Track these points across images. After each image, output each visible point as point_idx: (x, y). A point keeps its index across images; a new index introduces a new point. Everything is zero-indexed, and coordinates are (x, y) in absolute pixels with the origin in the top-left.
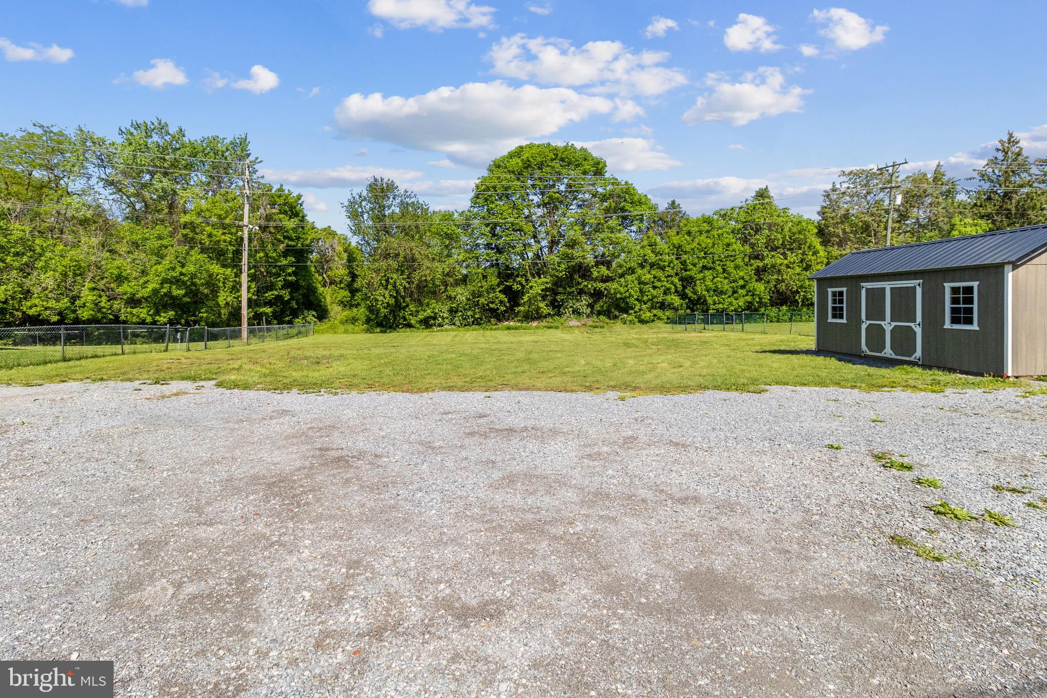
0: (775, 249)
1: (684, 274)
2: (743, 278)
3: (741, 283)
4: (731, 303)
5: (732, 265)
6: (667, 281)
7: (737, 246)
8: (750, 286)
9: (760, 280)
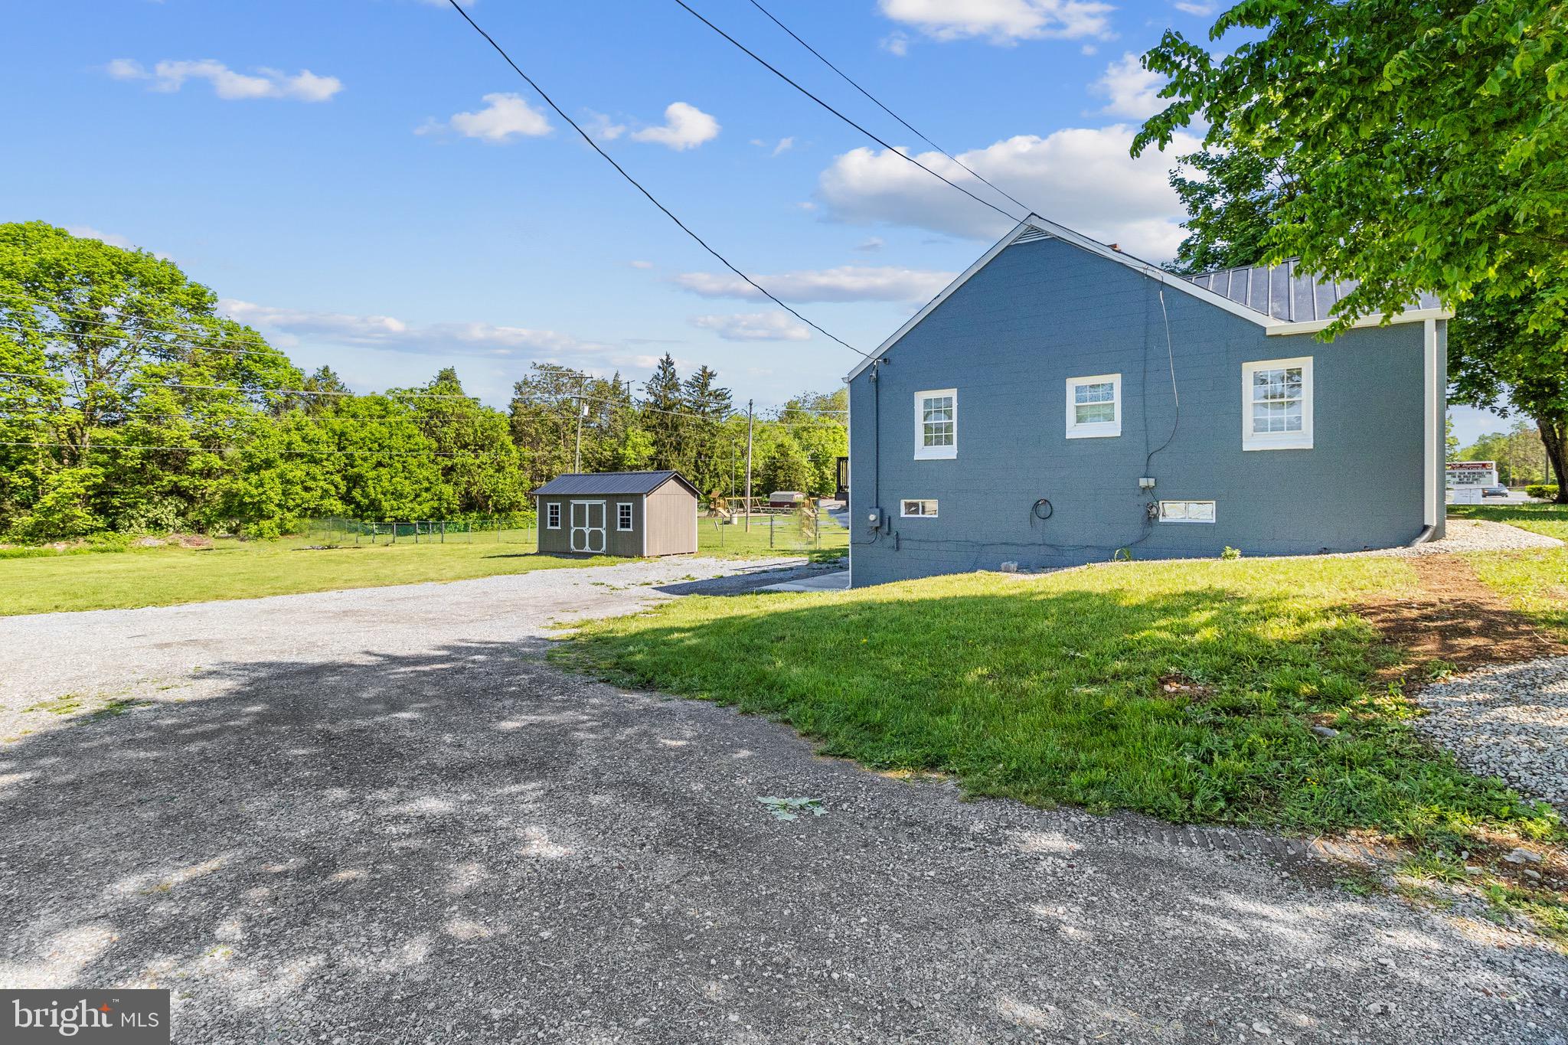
0: (465, 446)
1: (351, 471)
2: (428, 479)
3: (426, 484)
4: (412, 509)
5: (415, 462)
6: (325, 480)
7: (421, 439)
8: (436, 489)
9: (448, 482)
